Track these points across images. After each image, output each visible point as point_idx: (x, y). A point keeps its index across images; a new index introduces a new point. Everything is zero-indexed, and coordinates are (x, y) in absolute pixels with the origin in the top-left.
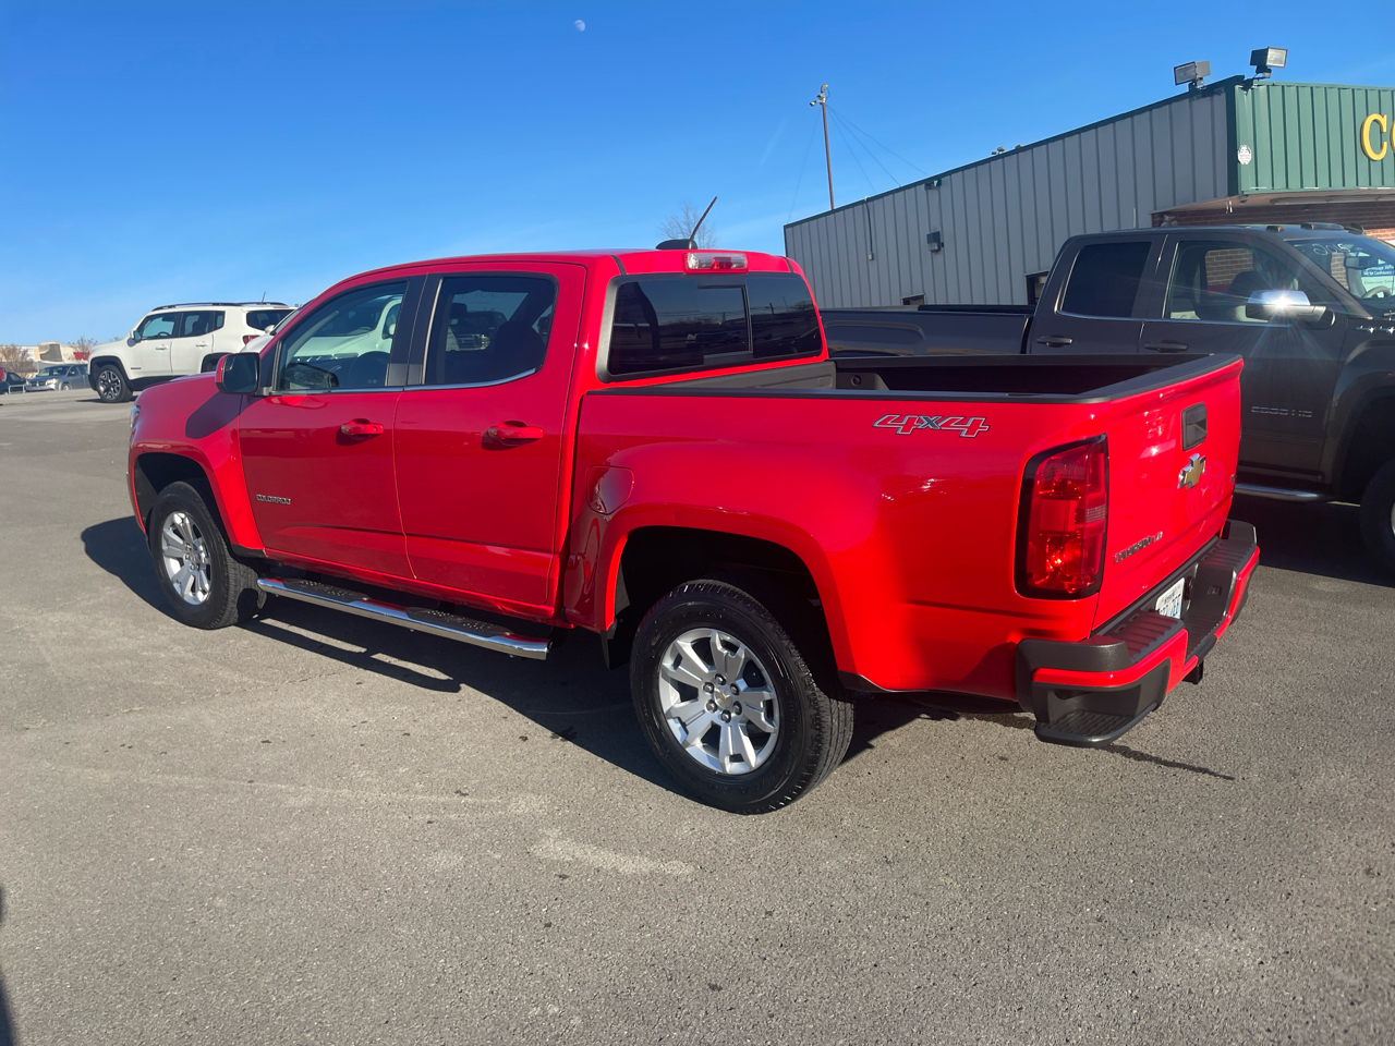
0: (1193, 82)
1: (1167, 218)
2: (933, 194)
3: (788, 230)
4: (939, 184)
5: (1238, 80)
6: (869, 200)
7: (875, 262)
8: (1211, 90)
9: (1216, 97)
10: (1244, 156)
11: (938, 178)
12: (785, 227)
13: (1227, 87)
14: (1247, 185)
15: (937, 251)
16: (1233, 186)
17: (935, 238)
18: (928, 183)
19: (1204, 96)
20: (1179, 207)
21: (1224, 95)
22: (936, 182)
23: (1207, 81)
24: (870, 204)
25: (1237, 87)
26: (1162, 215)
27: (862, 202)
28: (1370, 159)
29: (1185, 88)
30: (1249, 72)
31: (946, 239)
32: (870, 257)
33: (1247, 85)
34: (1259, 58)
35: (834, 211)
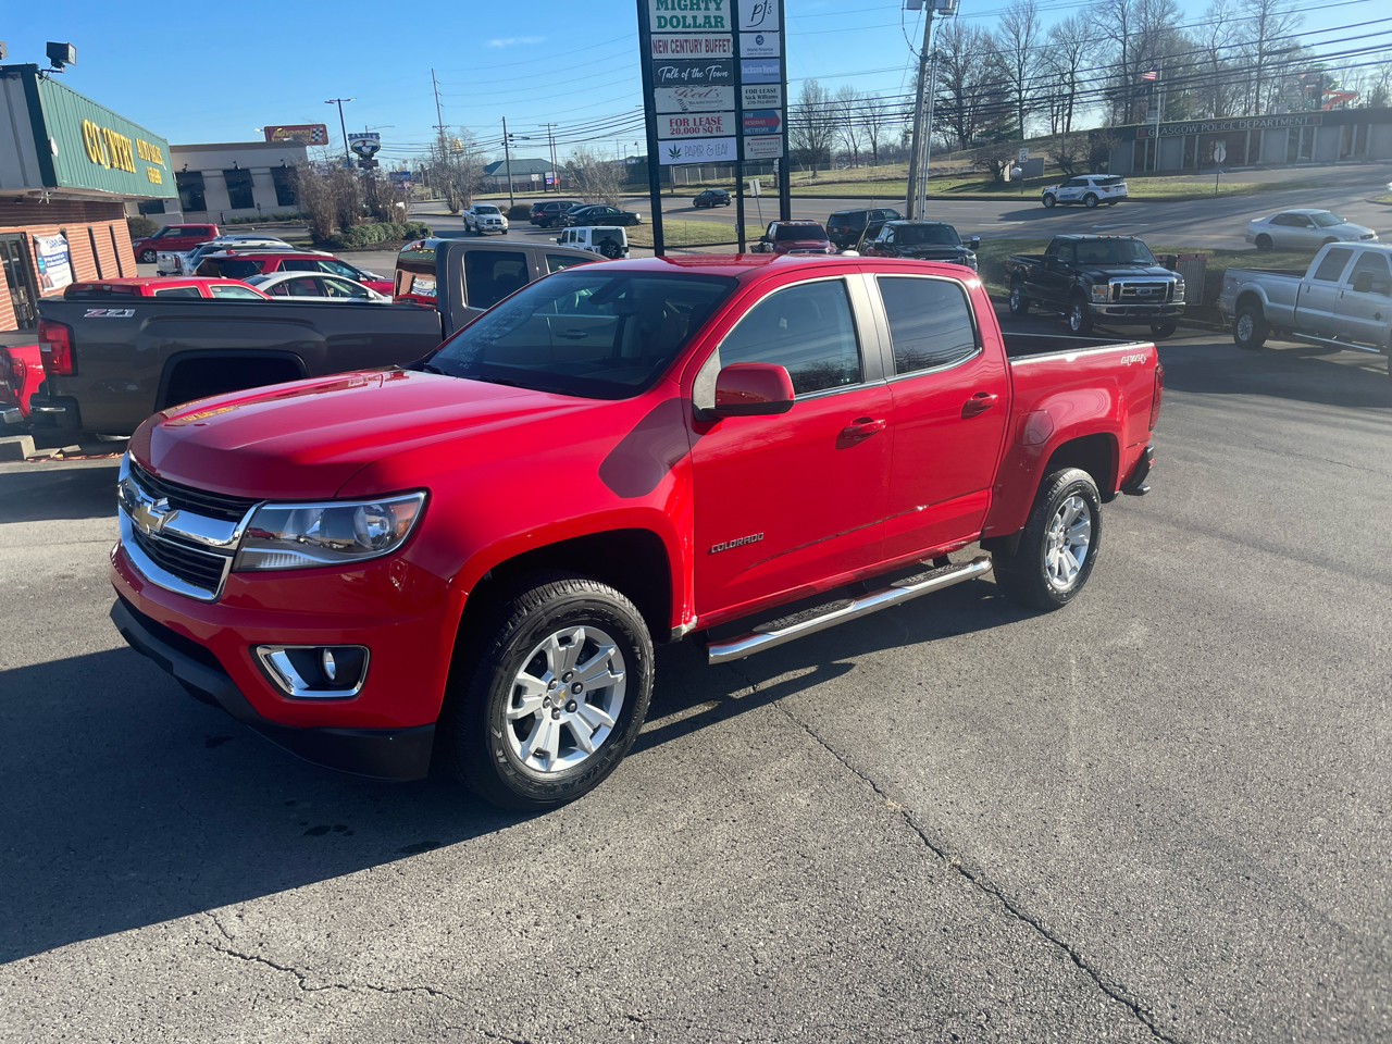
5: (33, 68)
9: (9, 80)
10: (54, 149)
16: (49, 179)
21: (19, 81)
25: (37, 76)
33: (40, 76)
34: (58, 54)
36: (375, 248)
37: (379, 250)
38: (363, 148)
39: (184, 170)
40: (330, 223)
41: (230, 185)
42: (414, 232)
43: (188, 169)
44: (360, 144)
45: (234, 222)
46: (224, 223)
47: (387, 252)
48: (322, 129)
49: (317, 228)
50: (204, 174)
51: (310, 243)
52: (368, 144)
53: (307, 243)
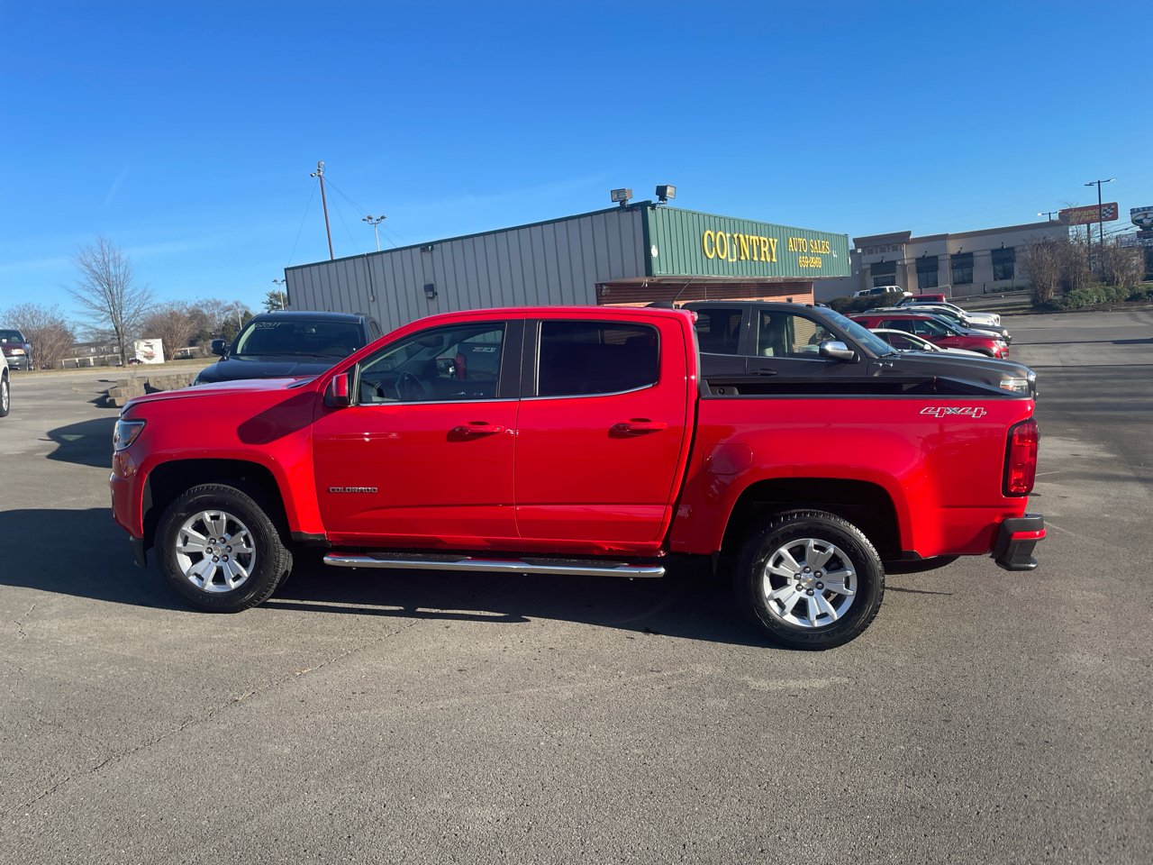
0: (623, 202)
1: (605, 287)
2: (427, 256)
3: (289, 272)
4: (432, 249)
5: (647, 203)
6: (368, 255)
7: (376, 303)
8: (633, 207)
9: (635, 212)
10: (654, 252)
11: (432, 244)
12: (286, 270)
13: (643, 206)
14: (656, 271)
15: (432, 298)
16: (649, 271)
17: (430, 288)
18: (424, 248)
19: (627, 211)
20: (614, 281)
21: (640, 212)
22: (430, 247)
23: (630, 202)
24: (370, 258)
25: (649, 208)
26: (601, 285)
27: (363, 256)
28: (708, 258)
29: (617, 204)
30: (655, 199)
31: (439, 289)
32: (371, 299)
33: (653, 207)
34: (661, 192)
35: (332, 261)
36: (1089, 309)
37: (1093, 311)
38: (1144, 221)
39: (959, 252)
40: (1049, 289)
41: (995, 262)
42: (1141, 294)
43: (962, 252)
44: (1142, 217)
45: (994, 291)
46: (985, 293)
47: (1102, 313)
48: (1113, 207)
49: (1037, 295)
50: (975, 254)
51: (1031, 306)
52: (1149, 216)
53: (1027, 306)
